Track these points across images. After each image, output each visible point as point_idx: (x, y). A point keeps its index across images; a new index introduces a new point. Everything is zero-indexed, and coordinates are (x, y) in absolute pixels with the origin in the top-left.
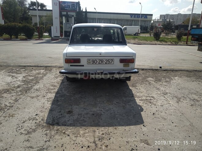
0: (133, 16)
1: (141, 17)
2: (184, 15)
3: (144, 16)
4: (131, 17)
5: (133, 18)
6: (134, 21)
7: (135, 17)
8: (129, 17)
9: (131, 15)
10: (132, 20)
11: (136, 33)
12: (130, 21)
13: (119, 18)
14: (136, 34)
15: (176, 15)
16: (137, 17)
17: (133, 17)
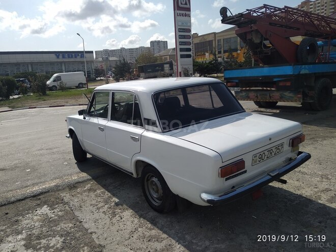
0: (61, 55)
1: (76, 57)
2: (130, 49)
3: (80, 54)
4: (58, 57)
5: (61, 59)
6: (65, 64)
7: (63, 57)
8: (53, 58)
9: (57, 53)
10: (61, 63)
11: (80, 84)
12: (58, 65)
13: (36, 60)
14: (80, 86)
15: (118, 50)
16: (69, 57)
17: (61, 57)
